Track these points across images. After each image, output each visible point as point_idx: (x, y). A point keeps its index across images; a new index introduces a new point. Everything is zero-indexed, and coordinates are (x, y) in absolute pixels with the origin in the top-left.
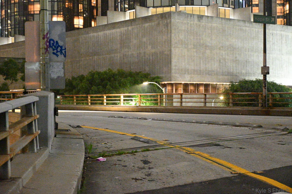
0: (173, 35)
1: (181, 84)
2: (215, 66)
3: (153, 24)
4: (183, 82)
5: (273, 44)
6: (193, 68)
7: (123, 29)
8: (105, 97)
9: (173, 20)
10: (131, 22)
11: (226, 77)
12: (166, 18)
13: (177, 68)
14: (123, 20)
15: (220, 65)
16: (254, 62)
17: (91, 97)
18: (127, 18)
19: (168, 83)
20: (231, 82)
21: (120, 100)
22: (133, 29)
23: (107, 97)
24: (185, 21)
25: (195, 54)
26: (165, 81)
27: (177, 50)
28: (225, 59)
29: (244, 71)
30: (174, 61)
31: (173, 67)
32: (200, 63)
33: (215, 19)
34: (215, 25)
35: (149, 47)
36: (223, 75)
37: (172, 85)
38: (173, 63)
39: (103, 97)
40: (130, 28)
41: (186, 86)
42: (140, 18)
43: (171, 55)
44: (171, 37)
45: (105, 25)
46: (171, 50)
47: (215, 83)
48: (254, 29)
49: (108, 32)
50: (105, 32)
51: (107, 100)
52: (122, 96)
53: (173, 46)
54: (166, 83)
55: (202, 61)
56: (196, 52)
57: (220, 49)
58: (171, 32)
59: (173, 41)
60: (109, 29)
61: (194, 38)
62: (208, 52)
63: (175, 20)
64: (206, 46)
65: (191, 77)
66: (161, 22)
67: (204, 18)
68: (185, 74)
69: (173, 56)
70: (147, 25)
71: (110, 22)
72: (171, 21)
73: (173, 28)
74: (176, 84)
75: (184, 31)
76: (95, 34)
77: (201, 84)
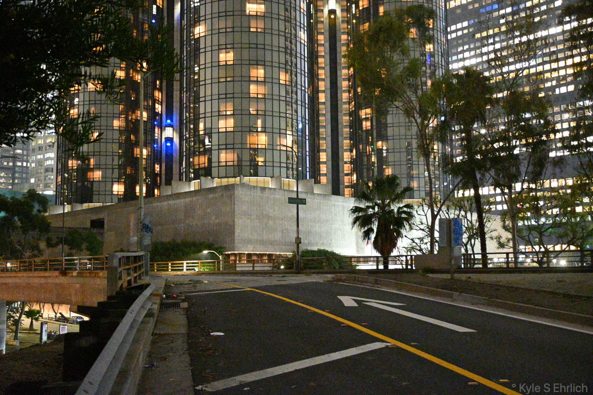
0: (236, 206)
1: (244, 254)
2: (278, 236)
3: (217, 195)
4: (246, 253)
5: (336, 215)
6: (256, 238)
7: (188, 200)
8: (170, 264)
9: (236, 192)
10: (195, 191)
11: (288, 247)
12: (229, 190)
13: (240, 238)
14: (187, 190)
15: (282, 235)
16: (316, 232)
17: (157, 264)
18: (192, 189)
19: (232, 254)
20: (293, 252)
21: (183, 267)
22: (197, 199)
23: (172, 264)
24: (249, 193)
25: (258, 224)
26: (229, 251)
27: (240, 221)
28: (287, 230)
29: (306, 241)
30: (237, 232)
31: (236, 238)
32: (263, 233)
33: (277, 190)
34: (278, 196)
35: (213, 218)
36: (285, 245)
37: (235, 255)
38: (236, 234)
39: (168, 264)
40: (194, 199)
41: (249, 255)
42: (204, 189)
43: (234, 225)
44: (234, 208)
45: (170, 195)
46: (234, 221)
47: (278, 253)
48: (316, 201)
49: (172, 202)
50: (170, 202)
51: (172, 267)
52: (185, 262)
53: (236, 217)
54: (229, 253)
55: (264, 231)
56: (259, 222)
57: (282, 219)
58: (234, 204)
59: (237, 213)
60: (174, 200)
61: (257, 209)
62: (271, 222)
63: (239, 192)
64: (269, 217)
65: (254, 247)
66: (224, 194)
67: (267, 190)
68: (248, 244)
69: (236, 227)
70: (211, 196)
71: (174, 192)
72: (234, 194)
73: (236, 200)
74: (240, 254)
75: (248, 202)
76: (159, 204)
77: (265, 255)
